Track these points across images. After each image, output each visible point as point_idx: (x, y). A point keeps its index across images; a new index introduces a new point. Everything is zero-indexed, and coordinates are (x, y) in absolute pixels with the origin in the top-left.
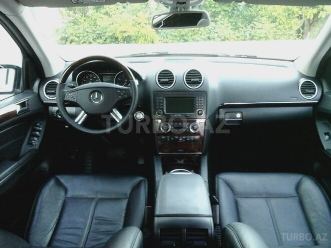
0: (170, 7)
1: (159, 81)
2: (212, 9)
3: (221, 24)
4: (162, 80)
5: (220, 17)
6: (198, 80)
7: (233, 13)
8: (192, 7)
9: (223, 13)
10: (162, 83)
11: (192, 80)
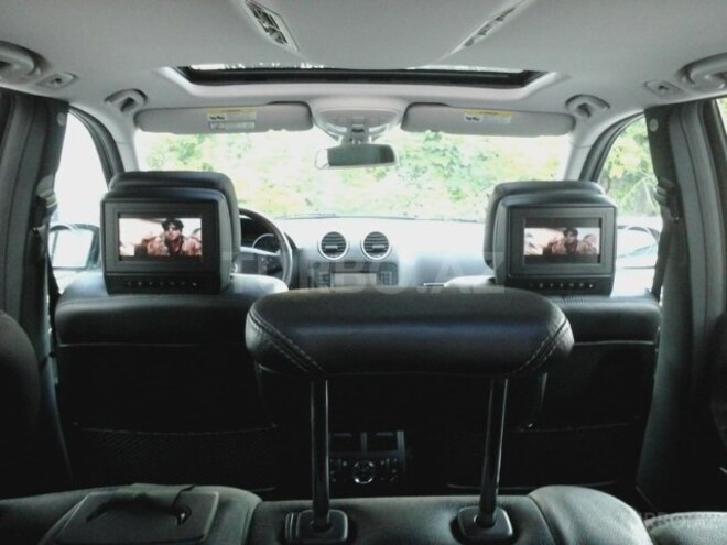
0: (341, 138)
1: (323, 248)
2: (410, 161)
3: (430, 189)
4: (327, 247)
5: (427, 175)
6: (383, 246)
7: (452, 170)
8: (373, 139)
9: (432, 169)
10: (328, 252)
11: (374, 247)
